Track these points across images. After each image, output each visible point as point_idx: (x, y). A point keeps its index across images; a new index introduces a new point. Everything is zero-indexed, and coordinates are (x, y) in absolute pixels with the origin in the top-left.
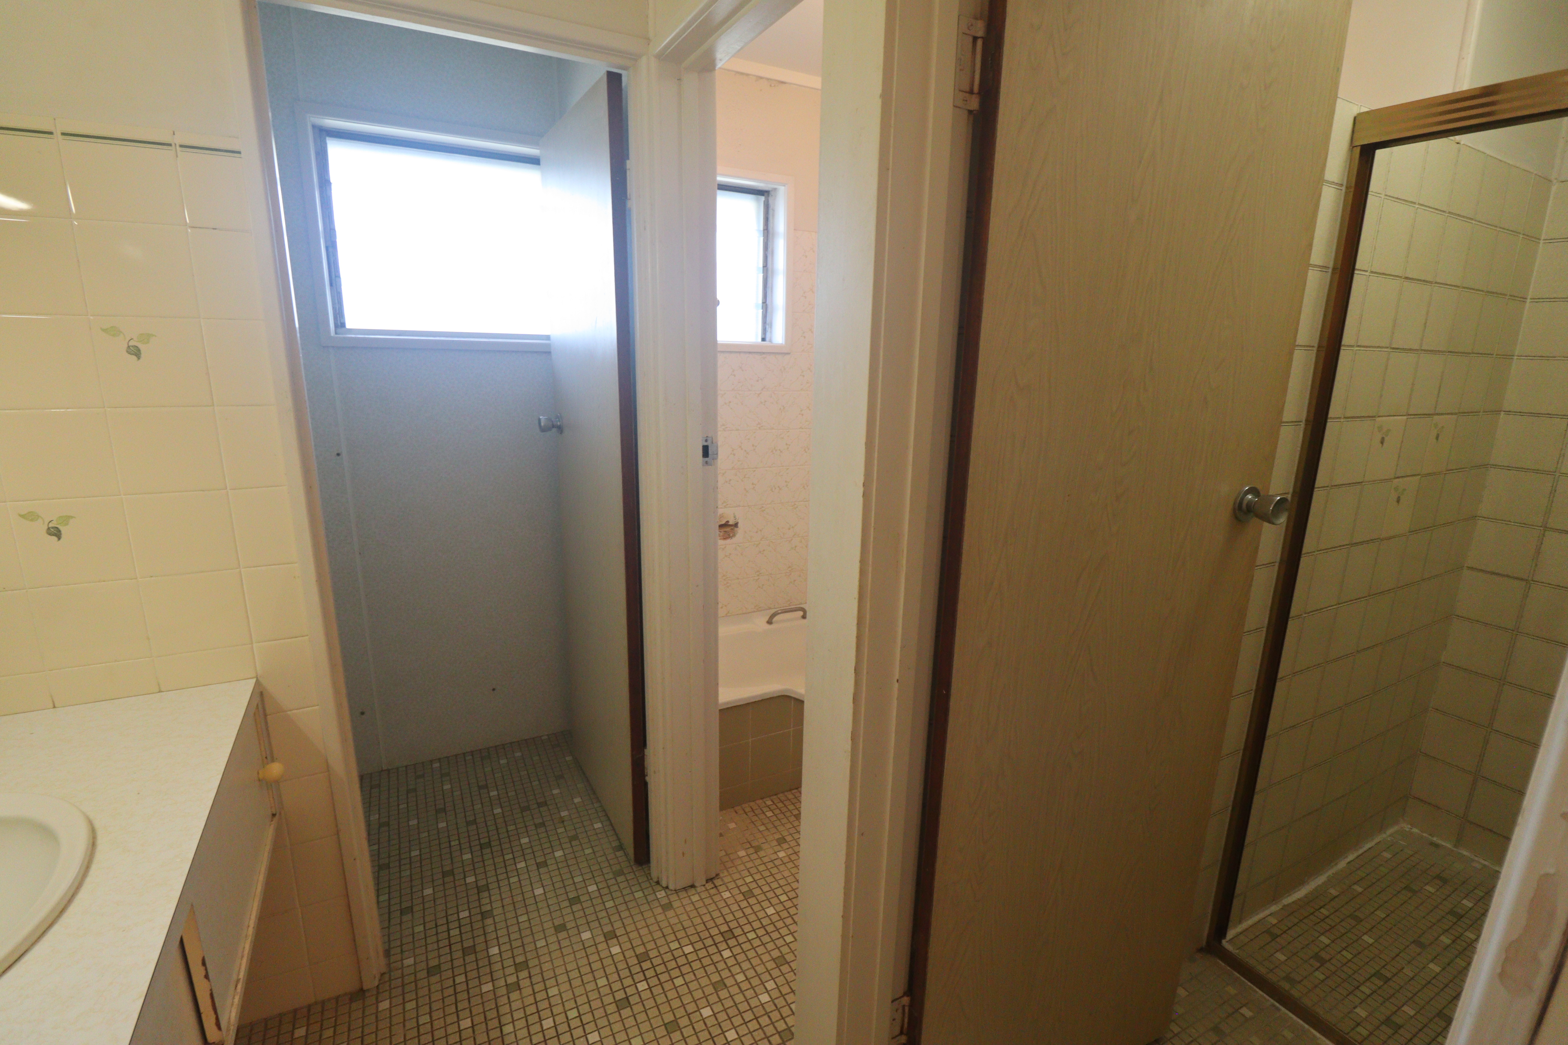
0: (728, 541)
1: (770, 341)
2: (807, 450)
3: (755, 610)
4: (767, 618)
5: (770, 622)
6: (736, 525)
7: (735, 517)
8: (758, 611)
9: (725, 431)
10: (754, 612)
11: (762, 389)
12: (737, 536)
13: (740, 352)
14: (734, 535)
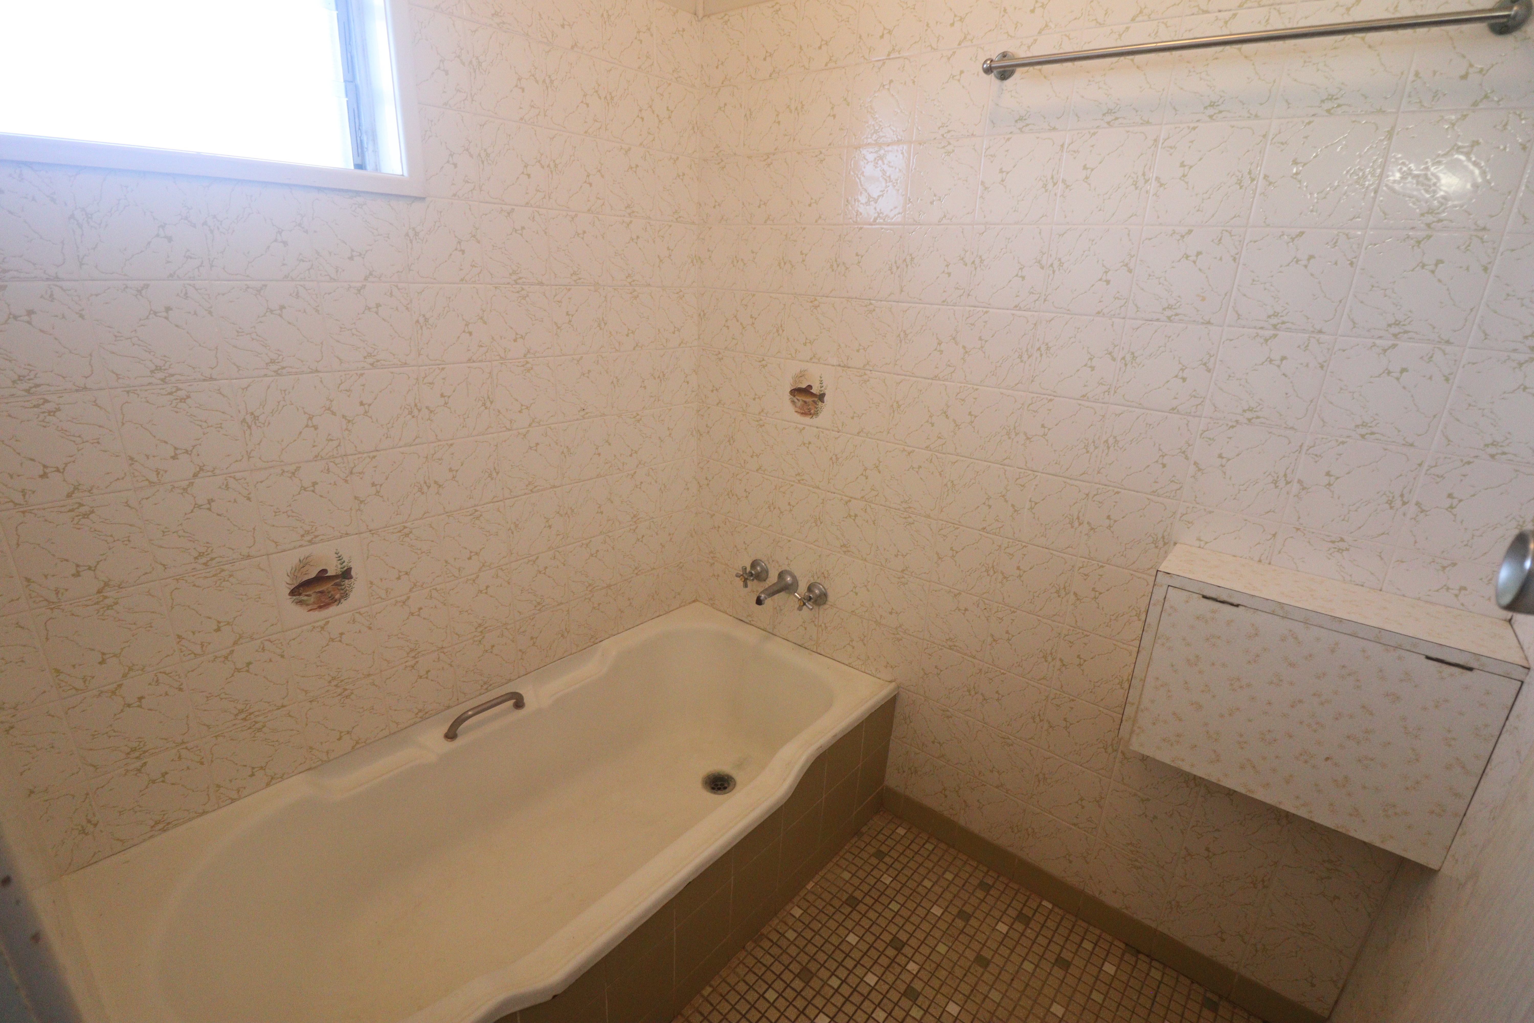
0: (333, 609)
1: (377, 169)
2: (488, 404)
3: (417, 720)
4: (445, 728)
5: (451, 735)
6: (347, 574)
7: (340, 558)
8: (423, 719)
9: (279, 375)
10: (415, 723)
11: (366, 279)
12: (352, 595)
13: (290, 186)
14: (345, 596)
